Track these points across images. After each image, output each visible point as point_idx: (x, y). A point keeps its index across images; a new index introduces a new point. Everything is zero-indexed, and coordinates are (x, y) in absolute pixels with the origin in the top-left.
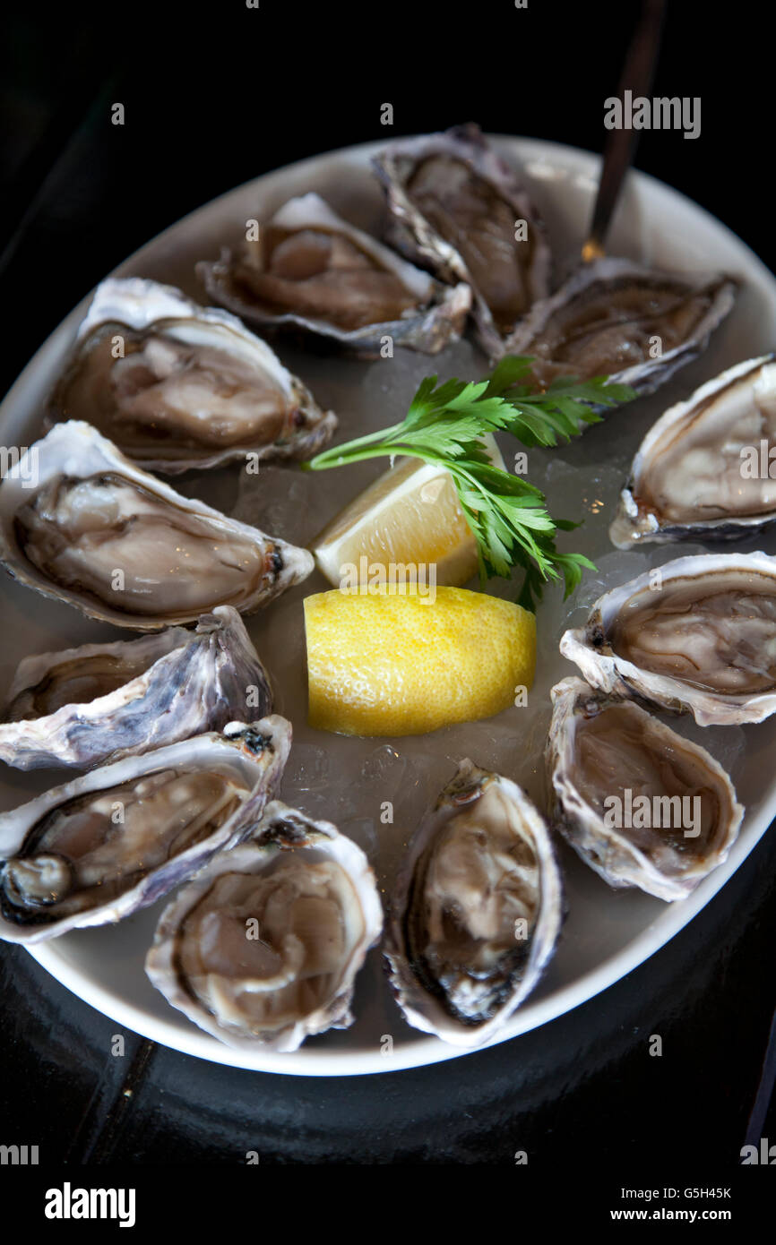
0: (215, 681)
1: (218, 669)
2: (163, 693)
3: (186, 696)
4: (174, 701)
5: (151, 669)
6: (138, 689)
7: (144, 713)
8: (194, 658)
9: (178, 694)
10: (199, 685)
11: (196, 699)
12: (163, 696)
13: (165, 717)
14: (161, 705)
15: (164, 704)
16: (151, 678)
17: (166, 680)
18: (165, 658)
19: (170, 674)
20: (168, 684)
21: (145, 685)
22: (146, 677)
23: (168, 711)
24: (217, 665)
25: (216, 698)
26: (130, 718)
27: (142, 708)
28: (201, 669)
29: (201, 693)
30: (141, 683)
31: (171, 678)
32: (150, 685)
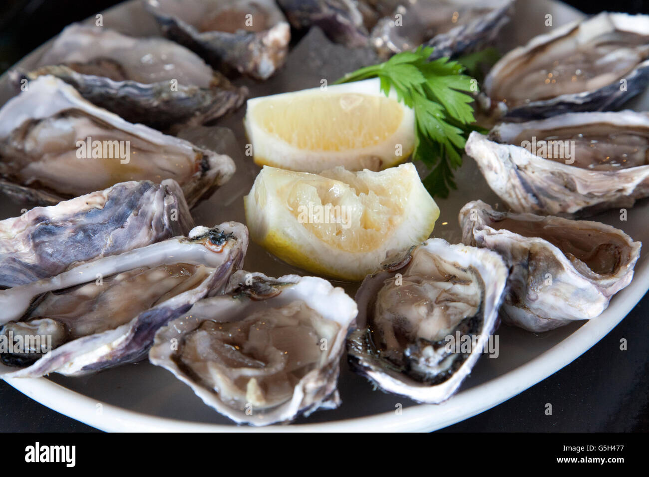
0: (163, 215)
1: (166, 205)
2: (119, 211)
3: (140, 218)
4: (128, 220)
5: (111, 188)
6: (98, 200)
7: (101, 224)
8: (147, 194)
9: (132, 214)
10: (150, 214)
11: (146, 223)
12: (119, 214)
13: (119, 232)
14: (117, 221)
15: (119, 221)
16: (110, 194)
17: (122, 201)
18: (123, 183)
19: (126, 198)
20: (124, 204)
21: (104, 198)
22: (106, 192)
23: (122, 227)
24: (165, 202)
25: (163, 228)
26: (89, 227)
27: (100, 218)
28: (152, 203)
29: (151, 220)
30: (101, 195)
31: (127, 200)
32: (108, 200)
